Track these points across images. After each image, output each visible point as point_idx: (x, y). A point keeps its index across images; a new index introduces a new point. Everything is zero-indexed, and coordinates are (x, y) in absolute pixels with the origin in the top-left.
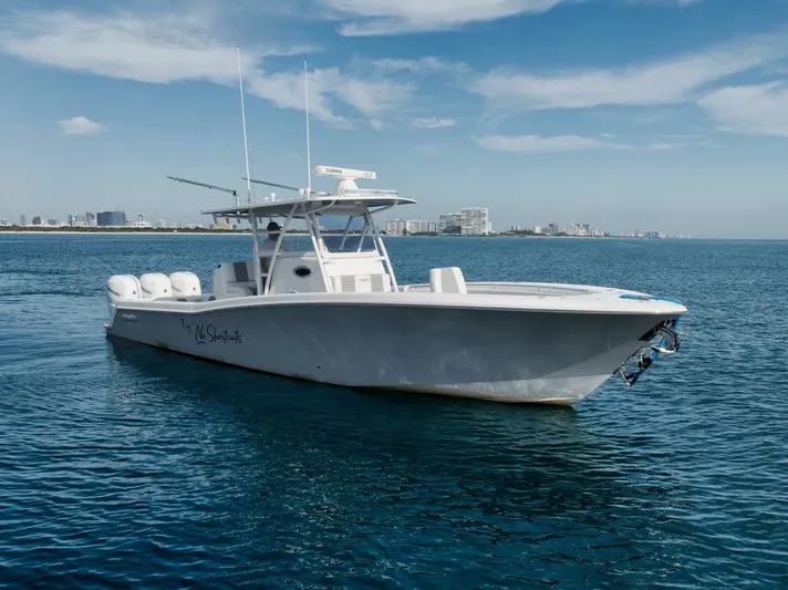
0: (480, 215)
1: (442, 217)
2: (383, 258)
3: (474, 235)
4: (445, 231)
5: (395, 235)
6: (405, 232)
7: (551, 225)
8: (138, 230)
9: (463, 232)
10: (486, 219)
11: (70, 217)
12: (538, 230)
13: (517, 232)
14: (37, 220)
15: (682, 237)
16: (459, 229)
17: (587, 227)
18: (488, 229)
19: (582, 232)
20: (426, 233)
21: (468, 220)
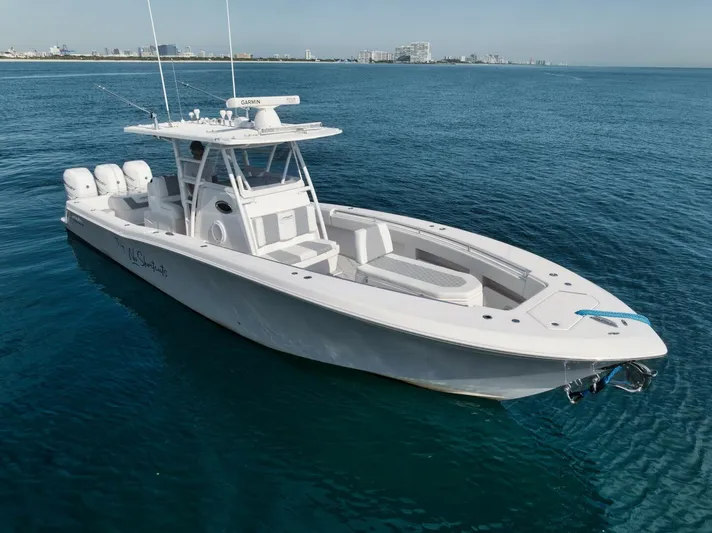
0: (424, 47)
1: (397, 49)
2: (307, 188)
3: (419, 63)
4: (399, 60)
5: (364, 62)
6: (371, 60)
7: (472, 56)
8: (183, 59)
9: (412, 61)
10: (428, 50)
11: (139, 49)
12: (463, 59)
13: (449, 61)
14: (116, 51)
15: (561, 64)
16: (408, 58)
17: (496, 57)
18: (428, 58)
19: (493, 61)
20: (386, 61)
21: (415, 52)
